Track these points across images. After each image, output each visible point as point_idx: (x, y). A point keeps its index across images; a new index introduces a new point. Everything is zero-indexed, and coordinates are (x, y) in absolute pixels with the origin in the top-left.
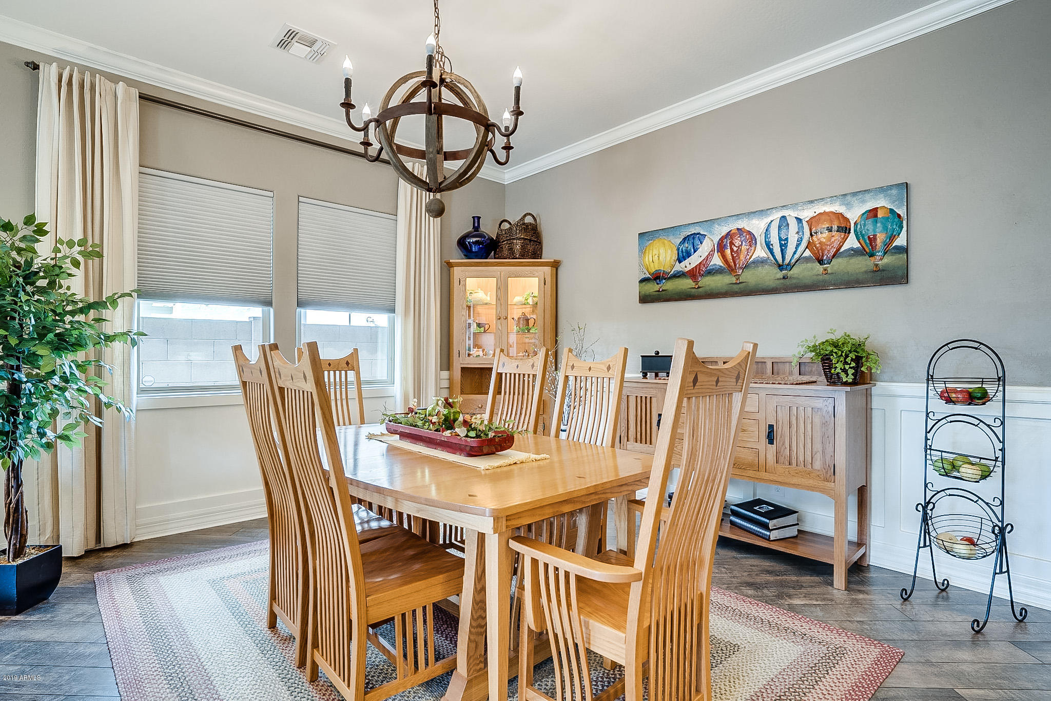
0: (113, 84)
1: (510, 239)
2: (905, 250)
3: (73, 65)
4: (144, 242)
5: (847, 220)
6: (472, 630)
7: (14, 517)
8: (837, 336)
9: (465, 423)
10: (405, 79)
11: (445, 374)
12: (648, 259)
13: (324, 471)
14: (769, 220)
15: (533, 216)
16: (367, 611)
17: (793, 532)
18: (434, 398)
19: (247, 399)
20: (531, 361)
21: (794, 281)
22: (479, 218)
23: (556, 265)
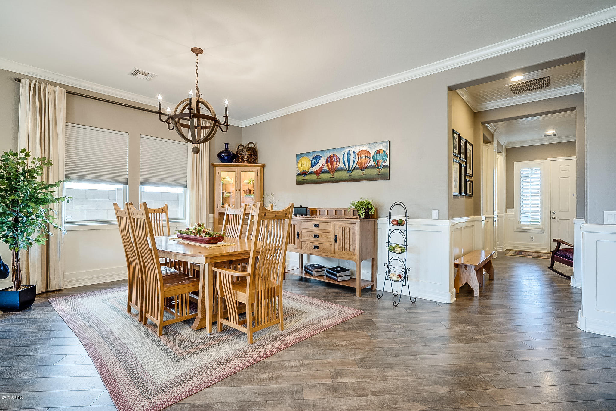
0: (54, 87)
1: (242, 154)
2: (389, 167)
3: (36, 79)
4: (68, 156)
5: (370, 154)
6: (202, 301)
7: (16, 273)
8: (362, 200)
9: (204, 232)
10: (183, 102)
11: (211, 216)
12: (300, 165)
13: (150, 248)
14: (344, 152)
15: (253, 144)
16: (164, 293)
17: (348, 278)
18: (195, 224)
19: (119, 223)
20: (239, 210)
21: (352, 177)
22: (228, 144)
23: (263, 167)
